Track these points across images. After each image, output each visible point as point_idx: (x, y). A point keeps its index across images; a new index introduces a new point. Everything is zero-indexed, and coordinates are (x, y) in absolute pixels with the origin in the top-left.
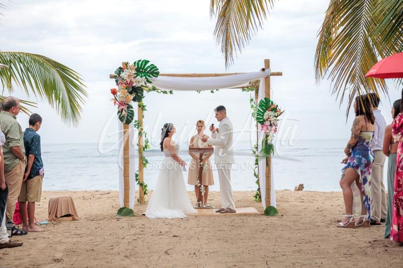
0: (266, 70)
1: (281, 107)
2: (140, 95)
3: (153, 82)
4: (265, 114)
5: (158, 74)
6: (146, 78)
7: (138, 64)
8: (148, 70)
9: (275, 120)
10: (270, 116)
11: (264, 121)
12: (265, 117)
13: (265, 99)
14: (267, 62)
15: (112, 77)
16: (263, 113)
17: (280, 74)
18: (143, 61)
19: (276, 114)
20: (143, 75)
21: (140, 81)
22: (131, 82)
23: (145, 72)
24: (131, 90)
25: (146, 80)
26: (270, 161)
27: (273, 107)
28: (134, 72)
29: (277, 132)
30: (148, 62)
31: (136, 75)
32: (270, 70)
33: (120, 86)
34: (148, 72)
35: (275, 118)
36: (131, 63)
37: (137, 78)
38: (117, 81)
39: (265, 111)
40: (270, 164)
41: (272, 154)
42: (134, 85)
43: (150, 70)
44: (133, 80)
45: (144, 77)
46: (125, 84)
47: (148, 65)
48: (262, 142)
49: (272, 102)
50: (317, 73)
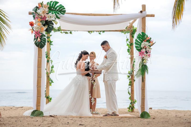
0: (143, 12)
1: (153, 40)
2: (51, 27)
3: (61, 18)
4: (142, 43)
5: (64, 11)
6: (56, 15)
7: (50, 4)
8: (57, 9)
9: (149, 48)
10: (146, 45)
11: (141, 49)
12: (142, 46)
13: (142, 33)
14: (144, 7)
15: (30, 13)
16: (141, 43)
17: (153, 16)
18: (54, 2)
19: (150, 44)
20: (53, 12)
21: (51, 17)
22: (45, 17)
23: (55, 10)
24: (44, 23)
25: (56, 16)
26: (145, 78)
27: (147, 39)
28: (47, 10)
29: (150, 57)
30: (58, 3)
31: (48, 12)
32: (146, 12)
33: (36, 19)
34: (57, 10)
35: (149, 47)
36: (45, 3)
37: (49, 14)
38: (34, 16)
39: (142, 42)
40: (145, 80)
41: (146, 73)
42: (47, 19)
43: (59, 9)
44: (46, 16)
45: (55, 14)
46: (40, 18)
47: (58, 5)
48: (140, 65)
49: (147, 35)
50: (173, 22)
